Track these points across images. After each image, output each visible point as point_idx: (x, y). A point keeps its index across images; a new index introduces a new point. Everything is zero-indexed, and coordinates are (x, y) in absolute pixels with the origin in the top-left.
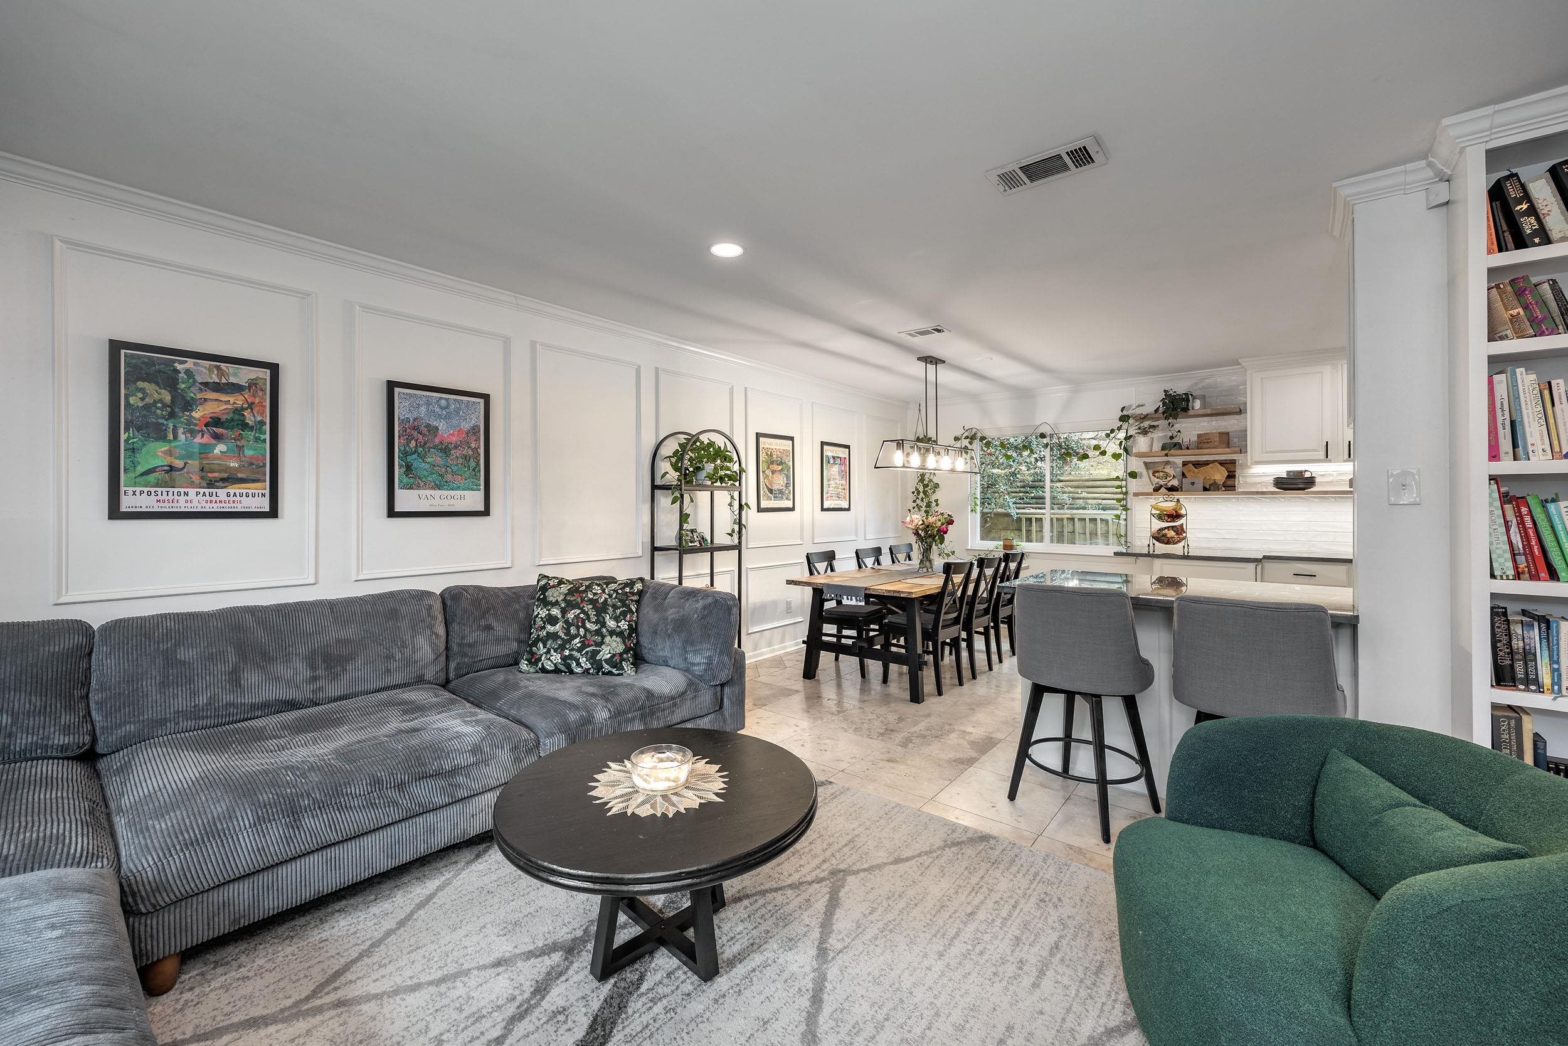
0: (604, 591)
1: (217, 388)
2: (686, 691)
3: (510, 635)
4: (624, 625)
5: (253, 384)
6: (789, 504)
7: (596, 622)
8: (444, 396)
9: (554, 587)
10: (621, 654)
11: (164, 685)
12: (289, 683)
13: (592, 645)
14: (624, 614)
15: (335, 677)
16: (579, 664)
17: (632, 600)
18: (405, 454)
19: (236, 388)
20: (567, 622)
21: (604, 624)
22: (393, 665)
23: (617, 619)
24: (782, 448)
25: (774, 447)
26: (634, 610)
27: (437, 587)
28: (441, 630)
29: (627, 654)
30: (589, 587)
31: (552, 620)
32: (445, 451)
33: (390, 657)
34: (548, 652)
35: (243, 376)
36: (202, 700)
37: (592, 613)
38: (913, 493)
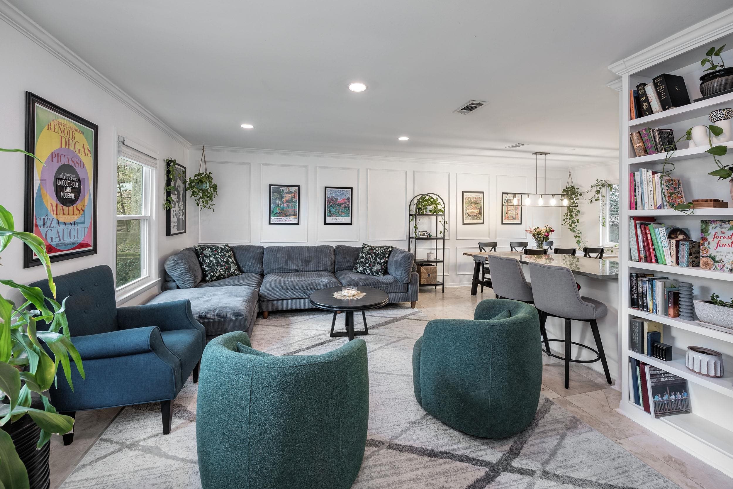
0: (379, 250)
1: (288, 193)
2: (392, 283)
3: (351, 261)
4: (382, 261)
5: (295, 191)
6: (481, 221)
7: (374, 259)
8: (340, 189)
9: (365, 247)
10: (379, 270)
11: (274, 262)
12: (297, 265)
13: (371, 266)
14: (383, 258)
15: (306, 266)
16: (367, 271)
17: (387, 254)
18: (329, 207)
19: (291, 193)
20: (366, 258)
21: (376, 260)
22: (320, 265)
23: (380, 259)
24: (476, 197)
25: (472, 197)
26: (387, 257)
27: (334, 246)
28: (333, 257)
29: (381, 270)
30: (375, 248)
31: (362, 257)
32: (340, 205)
33: (319, 263)
34: (360, 267)
35: (293, 189)
36: (280, 266)
37: (374, 256)
38: (564, 216)
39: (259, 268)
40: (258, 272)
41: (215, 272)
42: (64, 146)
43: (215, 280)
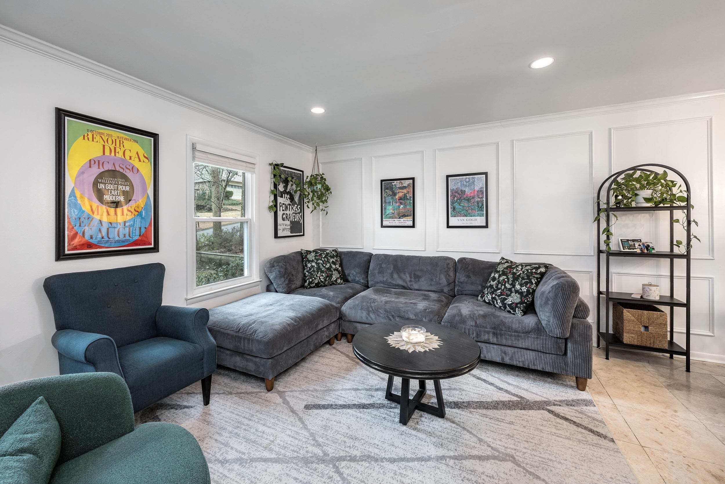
0: (522, 270)
1: (401, 188)
2: (533, 331)
3: (478, 282)
4: (524, 289)
5: (409, 185)
7: (511, 285)
8: (468, 177)
9: (502, 264)
10: (517, 304)
11: (379, 273)
12: (404, 281)
13: (504, 295)
14: (526, 283)
15: (416, 282)
16: (497, 303)
17: (534, 277)
18: (453, 203)
19: (404, 188)
21: (514, 286)
22: (433, 283)
23: (521, 285)
26: (534, 282)
27: (456, 257)
28: (452, 274)
29: (521, 304)
30: (517, 266)
31: (494, 279)
32: (468, 200)
33: (432, 280)
34: (487, 294)
35: (406, 183)
36: (385, 279)
37: (511, 279)
39: (363, 279)
40: (362, 283)
41: (313, 279)
42: (107, 153)
43: (314, 287)
